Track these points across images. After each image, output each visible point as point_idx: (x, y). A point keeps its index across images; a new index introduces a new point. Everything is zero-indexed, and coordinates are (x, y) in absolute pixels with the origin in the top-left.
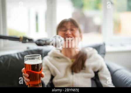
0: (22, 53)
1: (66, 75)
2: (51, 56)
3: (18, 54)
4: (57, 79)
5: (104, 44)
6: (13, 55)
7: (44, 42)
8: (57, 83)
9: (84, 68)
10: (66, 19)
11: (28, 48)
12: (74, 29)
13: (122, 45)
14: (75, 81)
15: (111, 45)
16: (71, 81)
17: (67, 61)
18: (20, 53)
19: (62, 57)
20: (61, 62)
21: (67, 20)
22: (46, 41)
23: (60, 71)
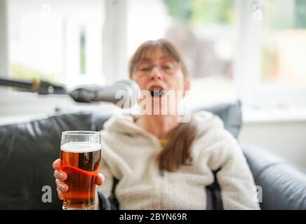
0: (43, 122)
1: (146, 177)
2: (111, 131)
3: (32, 123)
4: (124, 187)
5: (240, 104)
6: (21, 127)
7: (91, 95)
8: (124, 197)
9: (188, 161)
10: (152, 42)
11: (57, 110)
12: (171, 65)
13: (280, 106)
14: (166, 191)
15: (256, 107)
16: (157, 192)
17: (151, 144)
18: (39, 121)
19: (138, 134)
20: (137, 145)
21: (154, 44)
22: (96, 92)
23: (131, 167)
